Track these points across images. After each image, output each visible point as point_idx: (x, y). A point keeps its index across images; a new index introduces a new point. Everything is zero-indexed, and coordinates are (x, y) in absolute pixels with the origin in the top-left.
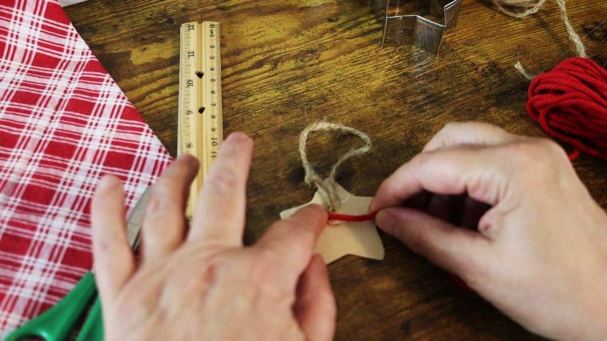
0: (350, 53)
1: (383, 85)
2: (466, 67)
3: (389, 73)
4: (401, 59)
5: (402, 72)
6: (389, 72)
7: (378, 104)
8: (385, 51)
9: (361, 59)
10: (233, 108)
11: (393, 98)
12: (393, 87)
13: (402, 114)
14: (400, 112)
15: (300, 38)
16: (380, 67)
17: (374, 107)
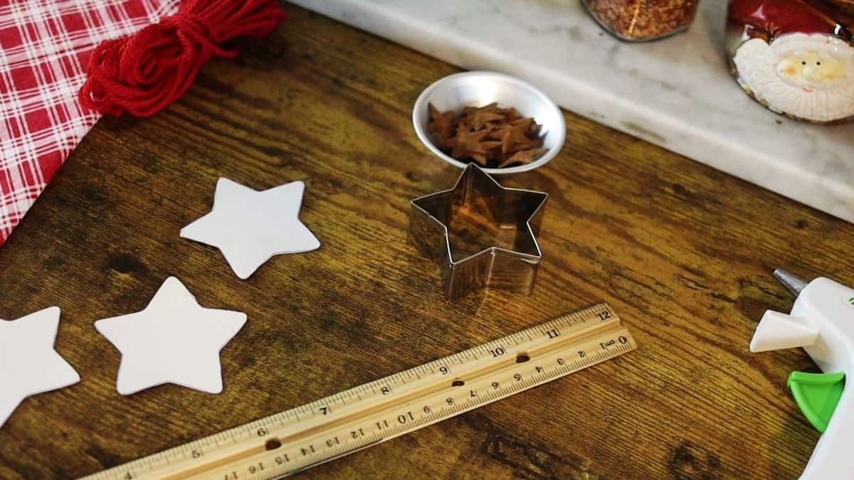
0: (367, 217)
1: (340, 272)
2: (453, 339)
3: (366, 269)
4: (403, 269)
5: (379, 280)
6: (368, 267)
7: (299, 281)
8: (404, 247)
9: (367, 232)
10: (185, 164)
11: (324, 291)
12: (343, 284)
13: (303, 311)
14: (304, 308)
15: (352, 164)
16: (369, 254)
17: (291, 279)
